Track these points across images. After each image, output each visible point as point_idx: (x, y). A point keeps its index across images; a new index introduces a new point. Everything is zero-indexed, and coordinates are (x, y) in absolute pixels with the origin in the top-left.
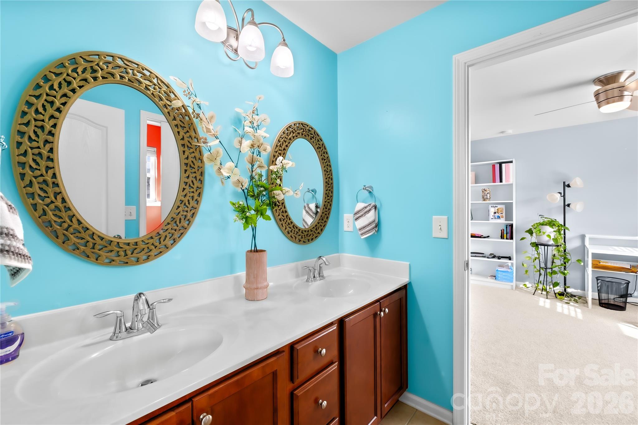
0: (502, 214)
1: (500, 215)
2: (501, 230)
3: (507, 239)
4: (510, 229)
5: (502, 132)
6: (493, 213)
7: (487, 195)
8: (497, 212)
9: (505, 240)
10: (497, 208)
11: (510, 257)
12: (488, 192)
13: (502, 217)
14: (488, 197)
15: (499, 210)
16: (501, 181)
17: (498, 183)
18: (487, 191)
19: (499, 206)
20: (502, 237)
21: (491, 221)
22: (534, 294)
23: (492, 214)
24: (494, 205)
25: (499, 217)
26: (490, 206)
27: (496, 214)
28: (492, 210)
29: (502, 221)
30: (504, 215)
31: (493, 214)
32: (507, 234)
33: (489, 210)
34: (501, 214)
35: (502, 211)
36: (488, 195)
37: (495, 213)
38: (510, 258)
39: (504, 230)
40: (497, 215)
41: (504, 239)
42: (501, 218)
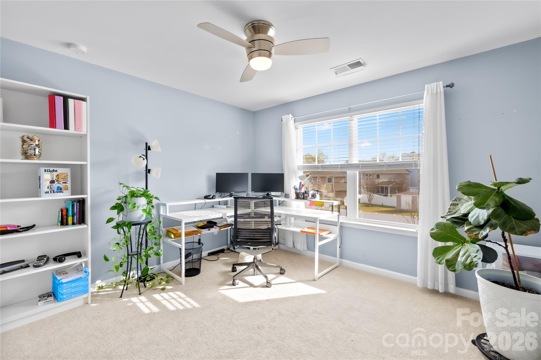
0: (66, 183)
1: (62, 186)
2: (62, 211)
3: (73, 224)
4: (78, 207)
5: (69, 45)
6: (49, 182)
7: (35, 149)
8: (57, 181)
9: (70, 228)
10: (55, 174)
11: (80, 252)
12: (37, 143)
13: (66, 189)
14: (37, 153)
15: (61, 177)
16: (66, 127)
17: (60, 130)
18: (35, 142)
19: (60, 170)
20: (64, 222)
21: (45, 197)
22: (121, 297)
23: (45, 184)
24: (50, 168)
25: (61, 189)
26: (42, 169)
27: (54, 184)
28: (47, 177)
29: (67, 195)
30: (69, 184)
31: (48, 184)
32: (73, 216)
33: (40, 177)
34: (63, 183)
35: (65, 178)
36: (37, 150)
37: (52, 182)
38: (79, 255)
39: (67, 210)
40: (56, 185)
41: (67, 224)
42: (64, 191)
